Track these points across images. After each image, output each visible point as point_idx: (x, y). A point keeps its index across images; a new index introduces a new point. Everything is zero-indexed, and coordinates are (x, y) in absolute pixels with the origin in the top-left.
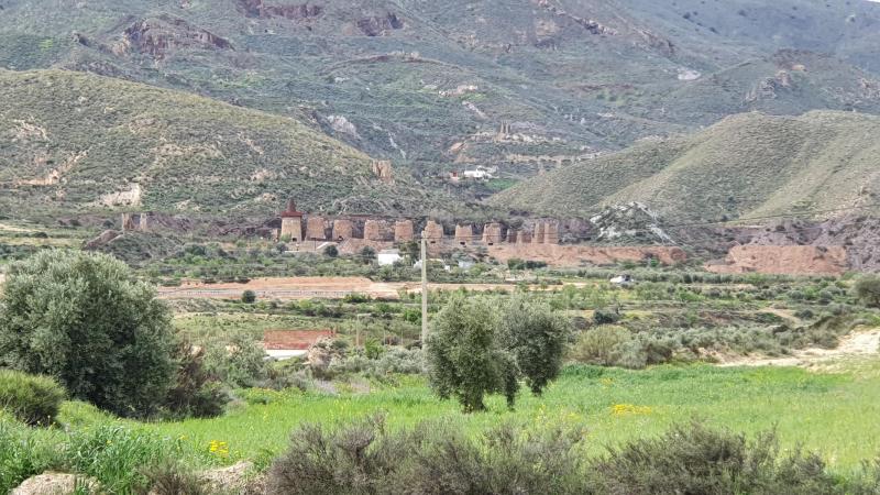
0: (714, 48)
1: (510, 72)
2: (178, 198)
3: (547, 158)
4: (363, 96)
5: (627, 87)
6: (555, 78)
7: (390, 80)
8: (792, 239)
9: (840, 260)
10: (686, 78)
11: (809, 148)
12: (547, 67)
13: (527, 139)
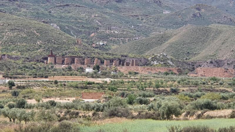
0: (173, 3)
1: (108, 10)
2: (13, 50)
3: (123, 39)
4: (61, 17)
5: (147, 16)
6: (123, 12)
7: (69, 12)
8: (215, 66)
9: (232, 72)
10: (166, 13)
11: (213, 36)
12: (120, 9)
13: (116, 32)
